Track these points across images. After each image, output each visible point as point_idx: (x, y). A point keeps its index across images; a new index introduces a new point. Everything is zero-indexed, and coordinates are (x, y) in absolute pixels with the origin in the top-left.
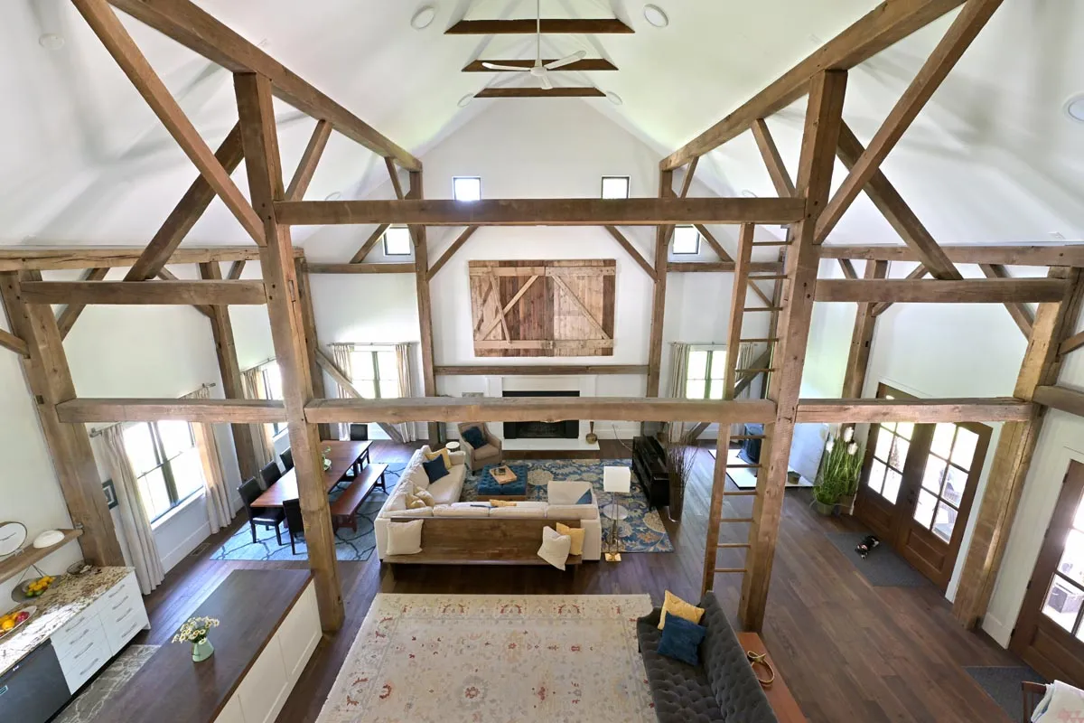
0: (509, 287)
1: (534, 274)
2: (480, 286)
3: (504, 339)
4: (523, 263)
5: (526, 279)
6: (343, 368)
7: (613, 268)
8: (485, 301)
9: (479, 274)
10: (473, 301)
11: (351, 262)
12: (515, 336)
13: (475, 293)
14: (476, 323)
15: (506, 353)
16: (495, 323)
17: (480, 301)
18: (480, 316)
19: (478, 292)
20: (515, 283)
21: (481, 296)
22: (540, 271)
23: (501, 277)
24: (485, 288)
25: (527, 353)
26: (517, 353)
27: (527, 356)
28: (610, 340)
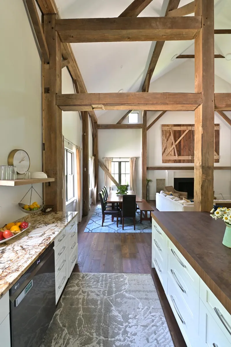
0: (177, 135)
1: (188, 129)
2: (166, 134)
3: (175, 155)
4: (183, 125)
5: (184, 131)
6: (108, 168)
7: (219, 127)
8: (167, 140)
9: (166, 129)
10: (163, 141)
11: (117, 124)
12: (179, 155)
13: (164, 137)
14: (164, 149)
15: (175, 161)
16: (172, 149)
17: (166, 140)
18: (165, 147)
19: (165, 137)
20: (180, 133)
21: (166, 138)
22: (190, 128)
23: (174, 130)
24: (168, 135)
25: (184, 161)
26: (180, 161)
27: (184, 163)
28: (218, 156)
